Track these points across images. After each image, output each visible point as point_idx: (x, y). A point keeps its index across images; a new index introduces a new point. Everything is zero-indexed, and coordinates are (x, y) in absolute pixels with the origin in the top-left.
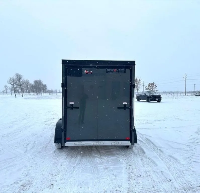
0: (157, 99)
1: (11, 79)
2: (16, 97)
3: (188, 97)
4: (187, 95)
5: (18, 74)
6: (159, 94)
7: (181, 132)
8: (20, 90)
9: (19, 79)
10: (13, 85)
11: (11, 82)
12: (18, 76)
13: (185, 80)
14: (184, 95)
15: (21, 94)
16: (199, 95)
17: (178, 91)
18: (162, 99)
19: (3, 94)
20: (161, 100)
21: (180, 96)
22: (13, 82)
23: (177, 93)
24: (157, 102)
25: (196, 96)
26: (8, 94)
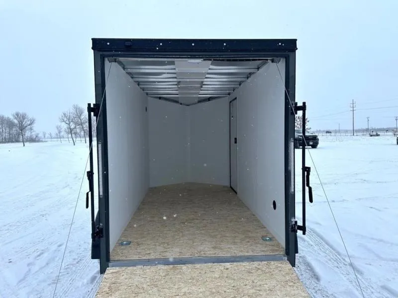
0: (311, 143)
1: (65, 114)
2: (74, 145)
3: (358, 137)
4: (357, 135)
5: (77, 105)
6: (314, 134)
7: (380, 211)
8: (82, 133)
9: (79, 114)
10: (69, 124)
11: (65, 119)
12: (77, 109)
13: (353, 111)
14: (351, 135)
15: (84, 139)
16: (377, 134)
17: (340, 129)
18: (320, 142)
19: (56, 140)
20: (317, 143)
21: (346, 137)
22: (69, 119)
23: (339, 131)
24: (310, 147)
25: (371, 136)
26: (62, 139)
